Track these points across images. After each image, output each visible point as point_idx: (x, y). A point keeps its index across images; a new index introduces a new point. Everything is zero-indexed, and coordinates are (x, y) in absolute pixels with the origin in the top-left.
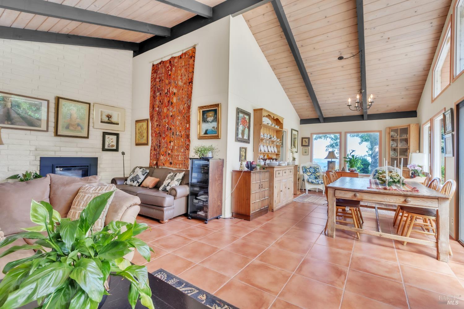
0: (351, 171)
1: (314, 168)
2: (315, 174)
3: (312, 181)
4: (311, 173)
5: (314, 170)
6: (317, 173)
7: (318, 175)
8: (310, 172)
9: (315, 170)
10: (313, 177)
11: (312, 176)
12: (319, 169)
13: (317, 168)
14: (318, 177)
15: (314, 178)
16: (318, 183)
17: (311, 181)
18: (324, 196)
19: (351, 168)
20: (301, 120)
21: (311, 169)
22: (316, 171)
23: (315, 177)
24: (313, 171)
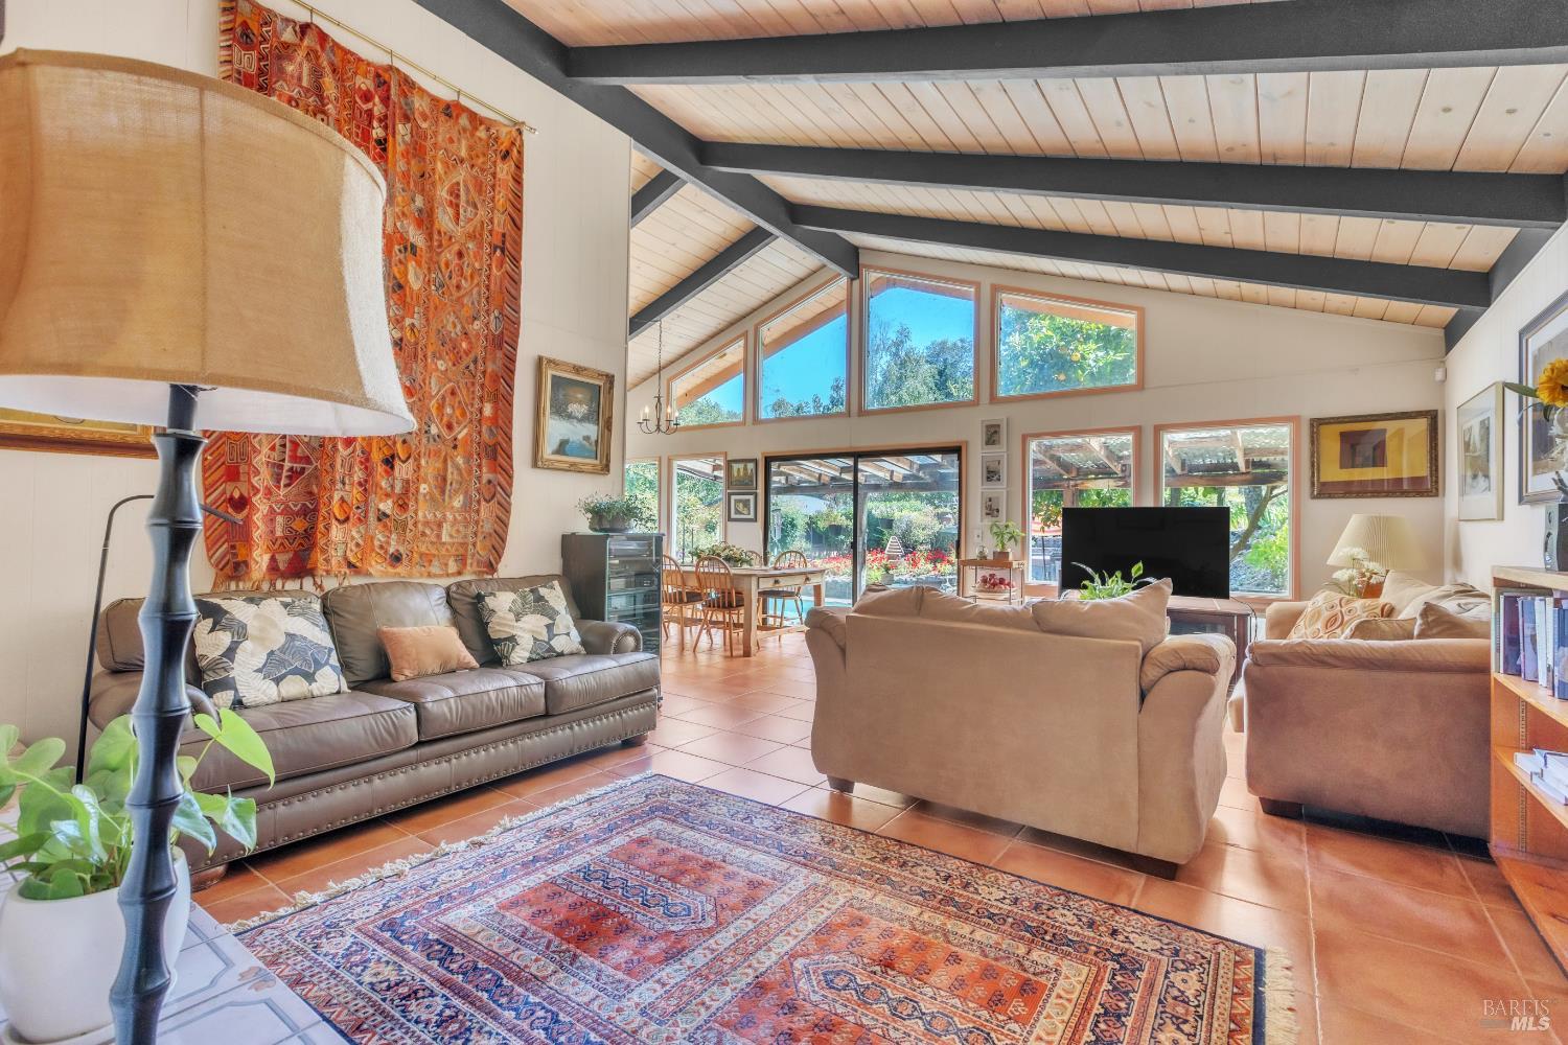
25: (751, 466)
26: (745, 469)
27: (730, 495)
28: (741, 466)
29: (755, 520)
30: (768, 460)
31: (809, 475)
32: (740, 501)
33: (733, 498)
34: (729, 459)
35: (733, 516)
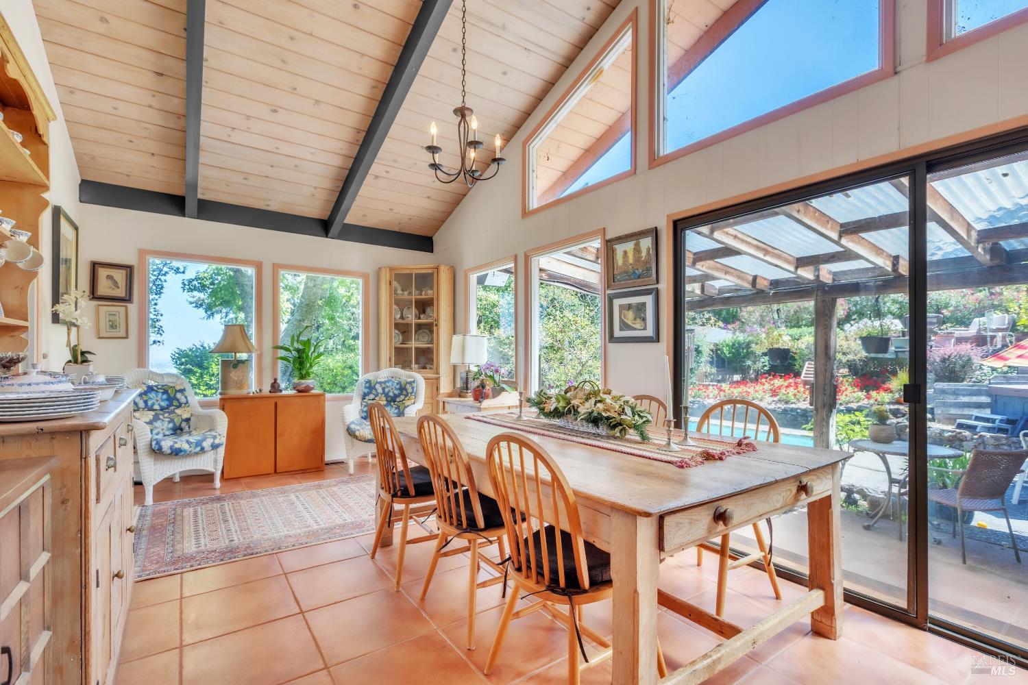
0: (299, 391)
1: (166, 392)
2: (173, 412)
3: (177, 446)
4: (153, 413)
5: (165, 396)
6: (179, 406)
7: (185, 416)
8: (151, 409)
9: (171, 400)
10: (164, 425)
11: (158, 424)
12: (186, 394)
13: (178, 388)
14: (184, 425)
15: (168, 429)
16: (199, 448)
17: (171, 447)
18: (218, 493)
19: (303, 381)
20: (83, 181)
21: (152, 395)
22: (175, 403)
23: (171, 425)
24: (164, 404)
25: (646, 243)
26: (637, 249)
27: (611, 299)
28: (629, 246)
29: (656, 338)
30: (680, 226)
31: (739, 277)
32: (630, 307)
33: (617, 303)
34: (608, 237)
35: (618, 333)
